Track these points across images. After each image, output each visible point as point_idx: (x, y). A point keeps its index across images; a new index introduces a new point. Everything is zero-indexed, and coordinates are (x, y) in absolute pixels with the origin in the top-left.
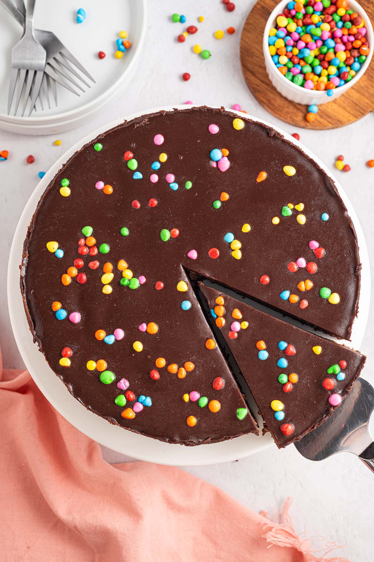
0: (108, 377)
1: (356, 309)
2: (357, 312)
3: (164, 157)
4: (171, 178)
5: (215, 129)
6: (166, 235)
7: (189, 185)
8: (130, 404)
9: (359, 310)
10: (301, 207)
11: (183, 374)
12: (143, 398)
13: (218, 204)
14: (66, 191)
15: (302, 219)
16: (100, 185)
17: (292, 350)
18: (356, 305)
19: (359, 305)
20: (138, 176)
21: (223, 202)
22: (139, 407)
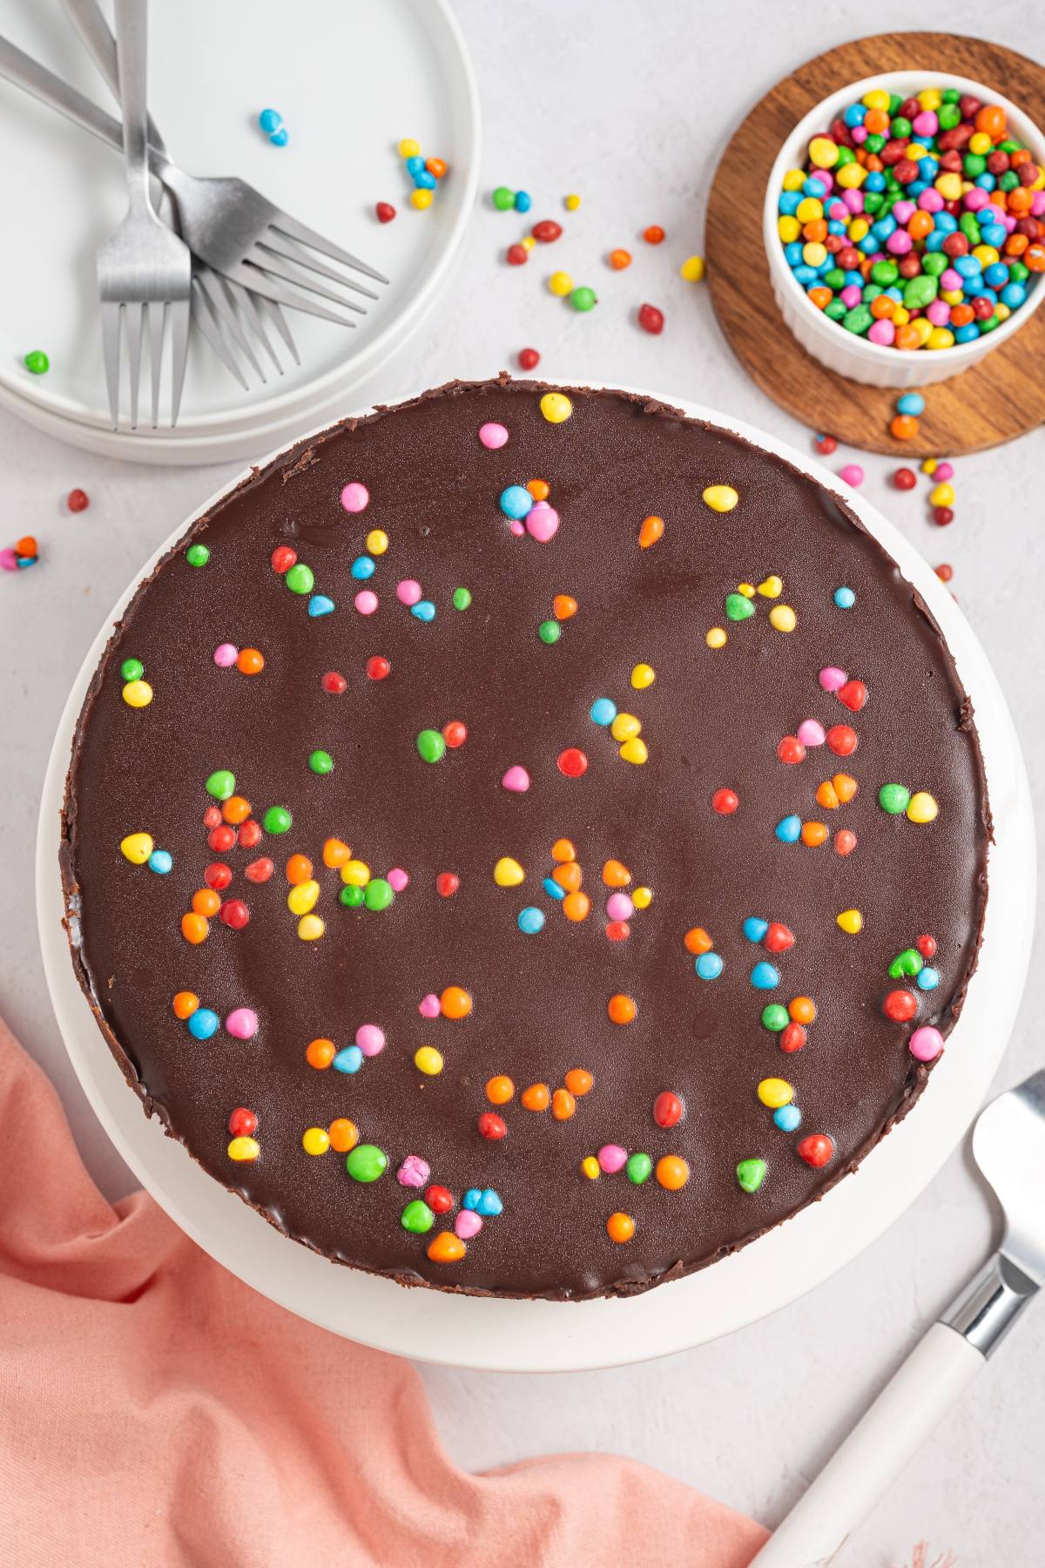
0: (370, 1163)
1: (985, 822)
2: (991, 829)
3: (378, 541)
4: (411, 591)
5: (496, 435)
6: (434, 745)
7: (463, 599)
8: (445, 1222)
9: (994, 822)
10: (774, 587)
11: (567, 1106)
12: (475, 1196)
13: (553, 632)
14: (139, 693)
15: (785, 619)
16: (228, 655)
17: (784, 936)
18: (983, 812)
19: (992, 810)
20: (323, 605)
21: (565, 624)
22: (471, 1224)
